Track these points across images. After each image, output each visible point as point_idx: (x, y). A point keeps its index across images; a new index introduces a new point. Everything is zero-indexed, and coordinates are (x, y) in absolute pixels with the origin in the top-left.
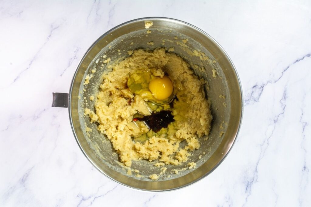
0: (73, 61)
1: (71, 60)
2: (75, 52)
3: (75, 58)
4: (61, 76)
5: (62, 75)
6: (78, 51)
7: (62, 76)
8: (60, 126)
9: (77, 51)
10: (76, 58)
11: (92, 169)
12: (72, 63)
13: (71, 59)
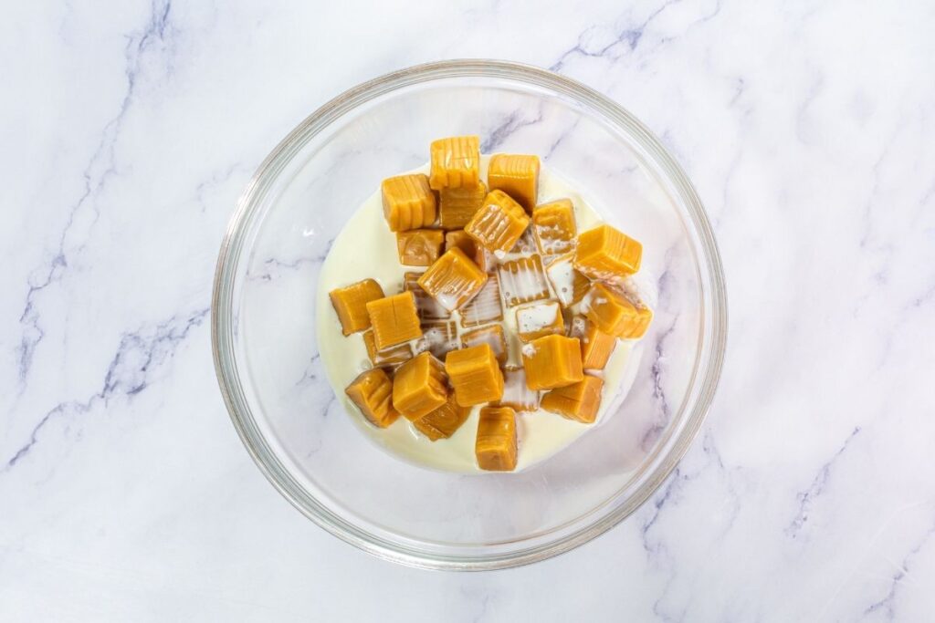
0: (814, 485)
1: (820, 490)
2: (805, 519)
3: (806, 495)
4: (857, 430)
5: (854, 433)
6: (794, 523)
7: (854, 430)
8: (862, 244)
9: (799, 522)
10: (799, 494)
11: (741, 81)
12: (817, 479)
13: (818, 494)
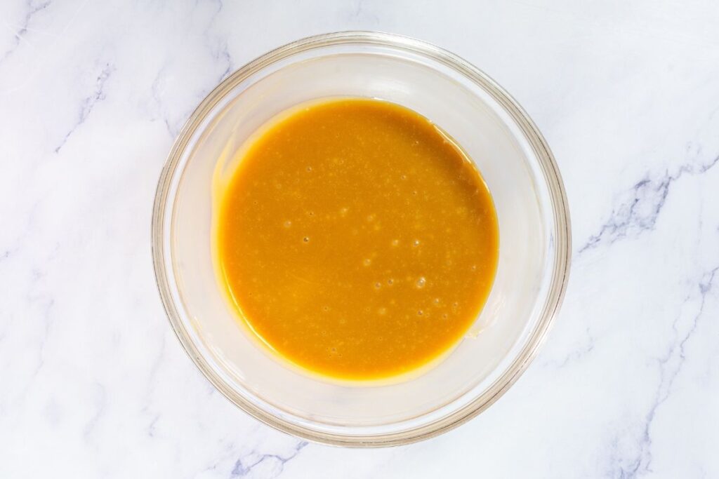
0: (92, 106)
1: (87, 102)
2: (99, 78)
3: (98, 98)
4: (57, 151)
5: (59, 148)
6: (108, 75)
7: (59, 151)
8: (52, 302)
9: (104, 76)
10: (104, 99)
12: (89, 111)
13: (88, 99)
